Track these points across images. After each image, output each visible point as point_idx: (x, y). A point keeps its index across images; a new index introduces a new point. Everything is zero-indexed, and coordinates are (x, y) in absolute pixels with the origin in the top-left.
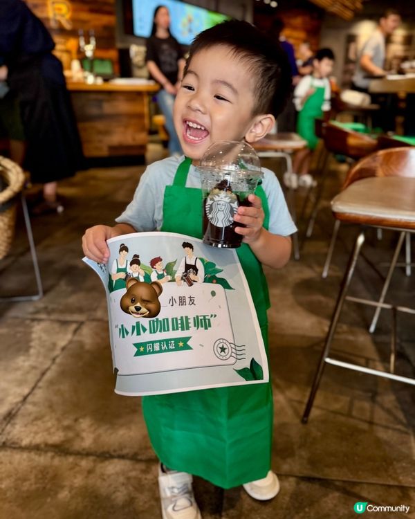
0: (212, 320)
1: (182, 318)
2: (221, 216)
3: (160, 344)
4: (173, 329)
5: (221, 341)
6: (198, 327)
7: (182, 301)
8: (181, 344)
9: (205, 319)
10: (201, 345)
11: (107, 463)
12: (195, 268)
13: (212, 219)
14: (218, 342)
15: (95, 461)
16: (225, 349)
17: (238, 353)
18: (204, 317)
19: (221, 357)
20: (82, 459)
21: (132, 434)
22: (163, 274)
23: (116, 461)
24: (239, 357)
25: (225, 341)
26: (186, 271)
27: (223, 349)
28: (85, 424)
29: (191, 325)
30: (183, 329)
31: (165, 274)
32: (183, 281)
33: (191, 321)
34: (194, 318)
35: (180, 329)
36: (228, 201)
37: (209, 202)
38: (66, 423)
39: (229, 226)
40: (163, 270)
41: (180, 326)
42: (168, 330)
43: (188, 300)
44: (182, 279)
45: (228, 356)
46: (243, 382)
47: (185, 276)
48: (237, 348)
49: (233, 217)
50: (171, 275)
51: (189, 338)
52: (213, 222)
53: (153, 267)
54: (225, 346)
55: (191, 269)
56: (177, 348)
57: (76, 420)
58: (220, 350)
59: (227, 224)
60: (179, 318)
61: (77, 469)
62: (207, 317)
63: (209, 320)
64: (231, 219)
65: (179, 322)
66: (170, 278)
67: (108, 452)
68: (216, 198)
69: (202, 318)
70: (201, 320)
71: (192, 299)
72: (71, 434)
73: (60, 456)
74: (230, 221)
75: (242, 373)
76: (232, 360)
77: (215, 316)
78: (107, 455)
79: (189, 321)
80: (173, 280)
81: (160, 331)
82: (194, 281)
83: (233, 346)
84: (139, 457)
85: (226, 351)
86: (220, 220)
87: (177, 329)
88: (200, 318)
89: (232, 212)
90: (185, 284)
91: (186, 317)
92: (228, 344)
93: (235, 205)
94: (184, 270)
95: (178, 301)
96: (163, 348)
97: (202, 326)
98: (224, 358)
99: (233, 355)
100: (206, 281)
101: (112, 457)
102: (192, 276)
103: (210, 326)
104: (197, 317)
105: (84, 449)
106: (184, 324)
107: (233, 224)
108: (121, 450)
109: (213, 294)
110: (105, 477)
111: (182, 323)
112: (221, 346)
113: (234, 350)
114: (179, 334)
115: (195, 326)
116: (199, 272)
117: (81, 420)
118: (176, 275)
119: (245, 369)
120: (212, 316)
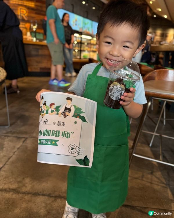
0: (71, 134)
1: (57, 131)
2: (115, 95)
3: (45, 141)
4: (52, 136)
5: (73, 145)
6: (63, 137)
7: (59, 123)
8: (53, 143)
9: (68, 133)
10: (62, 145)
11: (37, 197)
12: (70, 110)
13: (110, 95)
14: (71, 145)
15: (31, 197)
16: (74, 149)
17: (80, 152)
18: (68, 132)
19: (71, 152)
20: (26, 195)
21: (48, 185)
22: (54, 111)
23: (41, 196)
24: (79, 154)
25: (74, 145)
26: (65, 111)
27: (73, 149)
28: (27, 180)
29: (61, 135)
30: (56, 136)
31: (55, 111)
32: (62, 115)
33: (61, 133)
34: (63, 132)
35: (55, 136)
36: (121, 89)
37: (111, 87)
38: (19, 180)
39: (118, 100)
40: (54, 109)
41: (55, 134)
42: (50, 135)
43: (62, 124)
44: (62, 114)
45: (74, 153)
46: (78, 165)
47: (63, 113)
48: (80, 150)
49: (121, 96)
50: (57, 111)
51: (58, 140)
52: (111, 96)
53: (50, 107)
54: (74, 148)
55: (68, 110)
56: (51, 144)
57: (23, 179)
58: (71, 149)
59: (117, 99)
60: (56, 131)
61: (24, 199)
62: (69, 133)
63: (70, 134)
64: (120, 97)
65: (55, 133)
66: (56, 112)
67: (38, 193)
68: (115, 87)
69: (67, 133)
70: (66, 133)
71: (64, 124)
72: (21, 185)
73: (16, 194)
74: (119, 98)
75: (79, 161)
76: (76, 155)
77: (73, 133)
78: (37, 194)
79: (60, 133)
80: (58, 114)
81: (47, 135)
82: (68, 116)
83: (78, 148)
84: (51, 195)
85: (74, 150)
86: (115, 97)
87: (54, 136)
88: (66, 132)
89: (121, 94)
90: (62, 116)
91: (59, 131)
92: (76, 146)
93: (123, 92)
94: (64, 110)
95: (57, 123)
96: (46, 143)
97: (65, 137)
98: (72, 153)
99: (77, 152)
100: (74, 116)
101: (39, 195)
102: (67, 113)
103: (69, 137)
104: (64, 132)
105: (27, 191)
106: (57, 134)
107: (120, 100)
108: (43, 192)
109: (76, 123)
110: (36, 203)
111: (56, 133)
112: (72, 147)
113: (78, 150)
114: (54, 138)
115: (62, 136)
116: (71, 112)
117: (26, 179)
118: (59, 112)
119: (80, 160)
120: (72, 132)
